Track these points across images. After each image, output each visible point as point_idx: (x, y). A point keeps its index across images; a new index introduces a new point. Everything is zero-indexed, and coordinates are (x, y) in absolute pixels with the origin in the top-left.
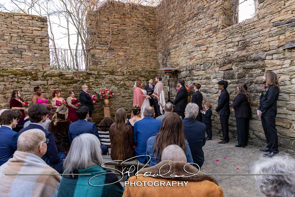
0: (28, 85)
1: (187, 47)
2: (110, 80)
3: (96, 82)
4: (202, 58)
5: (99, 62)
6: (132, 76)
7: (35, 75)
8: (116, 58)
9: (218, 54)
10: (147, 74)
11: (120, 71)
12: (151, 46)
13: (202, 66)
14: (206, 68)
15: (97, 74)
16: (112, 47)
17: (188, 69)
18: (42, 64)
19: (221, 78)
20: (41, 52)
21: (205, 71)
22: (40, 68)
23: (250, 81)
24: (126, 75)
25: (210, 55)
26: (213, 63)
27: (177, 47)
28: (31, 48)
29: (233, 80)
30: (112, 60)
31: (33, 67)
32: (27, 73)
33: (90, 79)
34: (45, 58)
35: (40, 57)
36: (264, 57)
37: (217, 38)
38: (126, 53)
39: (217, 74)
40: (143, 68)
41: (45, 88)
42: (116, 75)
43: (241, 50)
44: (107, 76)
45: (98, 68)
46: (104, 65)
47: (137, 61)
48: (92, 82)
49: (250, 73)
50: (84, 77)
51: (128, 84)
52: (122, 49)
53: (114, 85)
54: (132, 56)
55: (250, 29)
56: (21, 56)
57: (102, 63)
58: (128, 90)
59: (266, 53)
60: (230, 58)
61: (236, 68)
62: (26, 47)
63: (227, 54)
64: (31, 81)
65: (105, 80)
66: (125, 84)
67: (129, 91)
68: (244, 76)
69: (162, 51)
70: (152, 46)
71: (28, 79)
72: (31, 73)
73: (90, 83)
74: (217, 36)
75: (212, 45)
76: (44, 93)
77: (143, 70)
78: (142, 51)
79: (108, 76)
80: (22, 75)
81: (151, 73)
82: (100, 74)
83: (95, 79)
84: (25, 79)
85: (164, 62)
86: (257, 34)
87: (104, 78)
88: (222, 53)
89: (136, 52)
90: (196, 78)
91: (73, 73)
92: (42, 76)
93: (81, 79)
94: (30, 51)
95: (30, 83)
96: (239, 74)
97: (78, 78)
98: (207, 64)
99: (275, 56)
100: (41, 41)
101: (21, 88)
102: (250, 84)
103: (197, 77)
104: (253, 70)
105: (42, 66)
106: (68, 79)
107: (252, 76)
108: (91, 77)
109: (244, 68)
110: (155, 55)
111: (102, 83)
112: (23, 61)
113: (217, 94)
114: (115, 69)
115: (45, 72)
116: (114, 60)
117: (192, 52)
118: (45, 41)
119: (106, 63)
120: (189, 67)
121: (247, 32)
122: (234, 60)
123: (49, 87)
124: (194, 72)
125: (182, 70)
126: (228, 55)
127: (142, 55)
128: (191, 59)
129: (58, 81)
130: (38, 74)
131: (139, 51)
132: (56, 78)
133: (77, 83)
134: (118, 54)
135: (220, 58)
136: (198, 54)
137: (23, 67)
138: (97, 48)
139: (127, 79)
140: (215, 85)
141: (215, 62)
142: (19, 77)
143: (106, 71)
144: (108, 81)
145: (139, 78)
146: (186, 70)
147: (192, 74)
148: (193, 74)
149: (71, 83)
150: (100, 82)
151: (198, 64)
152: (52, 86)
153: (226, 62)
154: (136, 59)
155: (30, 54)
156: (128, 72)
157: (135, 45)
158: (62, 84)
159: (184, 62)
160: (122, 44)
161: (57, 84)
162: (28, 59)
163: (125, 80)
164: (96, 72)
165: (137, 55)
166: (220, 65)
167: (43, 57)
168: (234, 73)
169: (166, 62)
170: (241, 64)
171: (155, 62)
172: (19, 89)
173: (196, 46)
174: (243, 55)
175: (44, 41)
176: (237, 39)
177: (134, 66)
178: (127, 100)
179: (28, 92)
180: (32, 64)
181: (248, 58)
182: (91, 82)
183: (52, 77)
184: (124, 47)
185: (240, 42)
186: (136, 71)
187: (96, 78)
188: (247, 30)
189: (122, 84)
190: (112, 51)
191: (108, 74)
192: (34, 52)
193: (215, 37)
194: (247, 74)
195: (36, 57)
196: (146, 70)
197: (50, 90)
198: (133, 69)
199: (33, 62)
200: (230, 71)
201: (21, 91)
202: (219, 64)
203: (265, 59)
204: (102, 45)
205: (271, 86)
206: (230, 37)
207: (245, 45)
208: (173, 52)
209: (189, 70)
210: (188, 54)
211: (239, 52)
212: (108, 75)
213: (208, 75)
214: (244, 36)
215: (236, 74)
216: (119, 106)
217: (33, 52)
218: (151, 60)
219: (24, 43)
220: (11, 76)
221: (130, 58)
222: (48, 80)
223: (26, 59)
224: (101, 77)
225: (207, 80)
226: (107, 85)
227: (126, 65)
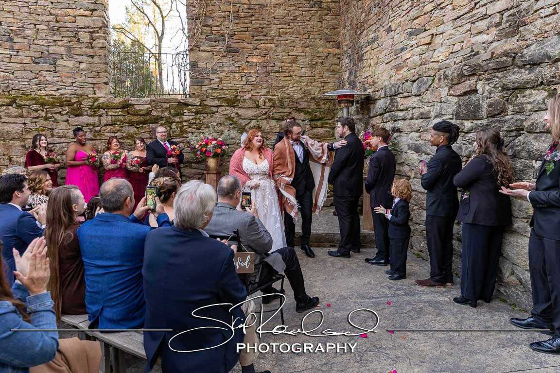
0: (63, 125)
1: (394, 39)
2: (226, 119)
3: (198, 122)
4: (421, 65)
5: (206, 80)
6: (276, 110)
7: (77, 105)
8: (243, 69)
9: (452, 53)
10: (313, 105)
11: (251, 98)
12: (327, 40)
13: (415, 84)
14: (423, 89)
15: (200, 105)
16: (234, 45)
17: (388, 92)
18: (92, 84)
19: (451, 117)
20: (91, 60)
21: (421, 97)
22: (89, 91)
23: (516, 126)
24: (264, 107)
25: (435, 56)
26: (437, 77)
27: (375, 40)
28: (73, 52)
29: (475, 122)
30: (234, 74)
31: (76, 90)
32: (62, 102)
33: (185, 114)
34: (99, 71)
35: (88, 69)
37: (453, 9)
38: (265, 58)
39: (444, 105)
40: (305, 91)
41: (96, 131)
42: (241, 107)
43: (507, 36)
44: (220, 108)
45: (203, 92)
46: (216, 85)
47: (291, 76)
48: (189, 121)
49: (518, 101)
50: (172, 111)
51: (268, 126)
52: (257, 49)
53: (234, 127)
54: (279, 64)
56: (55, 67)
57: (212, 82)
58: (267, 140)
60: (474, 61)
61: (487, 87)
62: (62, 50)
63: (473, 51)
64: (70, 117)
65: (217, 117)
68: (503, 111)
69: (350, 52)
70: (330, 42)
71: (64, 112)
72: (70, 101)
73: (185, 124)
74: (456, 2)
75: (441, 28)
76: (94, 142)
77: (305, 96)
78: (303, 54)
79: (223, 108)
80: (53, 105)
81: (321, 103)
82: (205, 105)
83: (194, 114)
84: (60, 113)
87: (214, 113)
88: (462, 48)
89: (289, 55)
90: (401, 114)
91: (149, 102)
92: (89, 107)
93: (167, 114)
94: (71, 58)
95: (68, 120)
96: (490, 106)
97: (159, 112)
98: (426, 79)
100: (92, 38)
101: (53, 129)
102: (514, 133)
103: (404, 112)
104: (527, 92)
105: (93, 88)
106: (141, 113)
107: (520, 111)
108: (186, 111)
109: (504, 88)
110: (335, 61)
111: (210, 124)
112: (57, 79)
114: (240, 95)
115: (96, 100)
116: (240, 74)
117: (402, 49)
118: (99, 38)
119: (221, 80)
120: (390, 88)
122: (482, 67)
123: (102, 128)
124: (399, 100)
125: (377, 95)
126: (473, 53)
127: (304, 62)
128: (398, 68)
129: (120, 117)
130: (83, 103)
131: (297, 54)
132: (116, 112)
133: (158, 123)
134: (248, 62)
135: (455, 62)
136: (412, 56)
137: (58, 89)
138: (202, 48)
139: (264, 117)
141: (442, 72)
142: (49, 108)
143: (219, 99)
144: (222, 120)
146: (386, 96)
147: (394, 106)
148: (397, 105)
149: (144, 122)
150: (204, 121)
151: (407, 81)
152: (108, 127)
153: (464, 71)
154: (289, 72)
155: (70, 64)
156: (267, 101)
157: (287, 40)
158: (127, 125)
159: (385, 76)
160: (256, 38)
161: (118, 123)
162: (66, 74)
163: (259, 118)
164: (198, 100)
165: (293, 62)
166: (452, 80)
167: (94, 69)
168: (481, 103)
170: (498, 77)
171: (333, 78)
172: (48, 133)
173: (410, 34)
174: (506, 51)
175: (96, 36)
176: (500, 6)
177: (283, 87)
179: (65, 137)
181: (517, 60)
182: (185, 121)
183: (108, 109)
184: (262, 45)
185: (506, 15)
186: (289, 98)
187: (197, 113)
189: (253, 126)
190: (236, 55)
191: (223, 104)
192: (78, 60)
193: (450, 7)
194: (510, 106)
195: (82, 70)
196: (310, 96)
197: (104, 135)
198: (279, 94)
199: (76, 80)
200: (472, 96)
201: (53, 136)
202: (450, 78)
203: (559, 60)
204: (214, 43)
206: (484, 2)
207: (516, 22)
208: (367, 53)
209: (391, 96)
210: (394, 57)
211: (500, 42)
212: (224, 106)
213: (425, 109)
215: (483, 104)
217: (76, 60)
218: (326, 74)
219: (59, 43)
220: (34, 107)
221: (276, 69)
222: (101, 116)
223: (64, 73)
224: (207, 110)
225: (422, 120)
226: (220, 128)
227: (265, 85)
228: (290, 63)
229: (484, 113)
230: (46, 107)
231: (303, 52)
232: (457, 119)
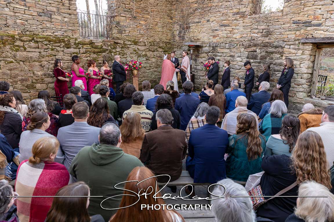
0: (61, 53)
1: (211, 25)
2: (134, 51)
3: (123, 52)
4: (227, 38)
5: (123, 31)
6: (153, 47)
7: (68, 42)
8: (138, 27)
9: (243, 37)
10: (164, 45)
11: (142, 41)
13: (227, 45)
14: (232, 47)
15: (123, 44)
16: (135, 15)
17: (212, 45)
18: (71, 30)
19: (245, 58)
20: (70, 16)
21: (230, 50)
22: (70, 34)
24: (148, 46)
25: (234, 36)
26: (239, 44)
27: (198, 22)
28: (60, 11)
29: (255, 60)
30: (134, 29)
31: (63, 33)
32: (60, 40)
33: (117, 48)
34: (74, 23)
35: (69, 22)
36: (284, 46)
37: (243, 23)
38: (146, 22)
39: (242, 54)
40: (160, 38)
42: (139, 45)
43: (265, 37)
44: (131, 45)
45: (122, 37)
46: (128, 34)
47: (156, 31)
48: (119, 51)
49: (271, 56)
50: (112, 47)
51: (149, 55)
52: (143, 17)
53: (137, 55)
54: (151, 25)
55: (274, 21)
56: (51, 19)
57: (126, 32)
59: (285, 43)
60: (254, 42)
61: (260, 51)
62: (55, 9)
64: (64, 49)
65: (130, 50)
66: (146, 55)
67: (150, 61)
68: (266, 58)
69: (180, 23)
70: (169, 17)
71: (62, 46)
72: (64, 40)
74: (244, 21)
75: (238, 27)
77: (160, 41)
78: (160, 21)
79: (132, 45)
80: (55, 42)
81: (167, 44)
82: (125, 44)
84: (59, 46)
85: (182, 35)
86: (280, 26)
87: (129, 48)
88: (247, 36)
89: (155, 21)
90: (219, 54)
92: (74, 43)
93: (110, 48)
94: (60, 14)
95: (63, 51)
96: (261, 56)
97: (106, 47)
98: (233, 44)
99: (292, 46)
100: (70, 4)
101: (55, 55)
103: (221, 54)
104: (274, 54)
105: (72, 32)
106: (98, 47)
107: (272, 59)
109: (267, 52)
110: (171, 26)
111: (127, 53)
112: (53, 26)
113: (240, 70)
114: (137, 39)
115: (76, 39)
116: (137, 29)
117: (216, 30)
118: (73, 4)
119: (130, 32)
121: (271, 23)
122: (258, 45)
123: (81, 55)
124: (218, 49)
125: (204, 45)
126: (252, 39)
127: (160, 25)
128: (214, 37)
129: (89, 49)
130: (70, 41)
131: (158, 21)
132: (87, 47)
133: (106, 53)
134: (140, 23)
135: (244, 40)
136: (223, 33)
137: (53, 32)
138: (122, 15)
139: (148, 50)
140: (238, 63)
141: (241, 43)
142: (53, 43)
143: (130, 41)
144: (132, 51)
145: (158, 49)
146: (210, 46)
147: (215, 51)
148: (217, 51)
149: (100, 52)
150: (125, 52)
151: (222, 43)
152: (84, 54)
153: (251, 45)
154: (155, 29)
155: (59, 18)
156: (148, 43)
157: (154, 14)
158: (92, 53)
159: (206, 38)
160: (143, 12)
161: (88, 52)
162: (58, 24)
163: (146, 50)
164: (123, 41)
165: (156, 25)
166: (246, 46)
167: (72, 22)
168: (258, 55)
169: (184, 35)
170: (264, 49)
171: (170, 33)
173: (222, 26)
174: (267, 42)
176: (263, 27)
177: (153, 36)
178: (147, 71)
179: (63, 60)
180: (62, 30)
181: (271, 45)
182: (117, 52)
183: (83, 45)
184: (145, 16)
185: (264, 31)
186: (155, 41)
187: (122, 48)
188: (272, 21)
189: (144, 54)
190: (135, 20)
192: (63, 16)
193: (242, 22)
194: (268, 57)
195: (66, 22)
196: (163, 41)
197: (82, 59)
198: (151, 40)
199: (63, 27)
200: (254, 53)
202: (245, 46)
203: (284, 48)
204: (126, 12)
205: (290, 68)
206: (256, 24)
207: (268, 33)
208: (193, 27)
209: (213, 47)
210: (211, 32)
211: (262, 38)
212: (133, 44)
213: (233, 54)
214: (268, 26)
216: (141, 76)
218: (167, 31)
219: (53, 5)
220: (46, 43)
221: (150, 27)
222: (79, 48)
223: (56, 23)
224: (126, 47)
225: (231, 57)
226: (132, 55)
227: (146, 35)
228: (155, 25)
229: (259, 58)
230: (52, 43)
231: (160, 20)
232: (247, 59)
